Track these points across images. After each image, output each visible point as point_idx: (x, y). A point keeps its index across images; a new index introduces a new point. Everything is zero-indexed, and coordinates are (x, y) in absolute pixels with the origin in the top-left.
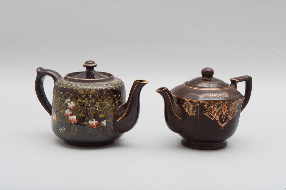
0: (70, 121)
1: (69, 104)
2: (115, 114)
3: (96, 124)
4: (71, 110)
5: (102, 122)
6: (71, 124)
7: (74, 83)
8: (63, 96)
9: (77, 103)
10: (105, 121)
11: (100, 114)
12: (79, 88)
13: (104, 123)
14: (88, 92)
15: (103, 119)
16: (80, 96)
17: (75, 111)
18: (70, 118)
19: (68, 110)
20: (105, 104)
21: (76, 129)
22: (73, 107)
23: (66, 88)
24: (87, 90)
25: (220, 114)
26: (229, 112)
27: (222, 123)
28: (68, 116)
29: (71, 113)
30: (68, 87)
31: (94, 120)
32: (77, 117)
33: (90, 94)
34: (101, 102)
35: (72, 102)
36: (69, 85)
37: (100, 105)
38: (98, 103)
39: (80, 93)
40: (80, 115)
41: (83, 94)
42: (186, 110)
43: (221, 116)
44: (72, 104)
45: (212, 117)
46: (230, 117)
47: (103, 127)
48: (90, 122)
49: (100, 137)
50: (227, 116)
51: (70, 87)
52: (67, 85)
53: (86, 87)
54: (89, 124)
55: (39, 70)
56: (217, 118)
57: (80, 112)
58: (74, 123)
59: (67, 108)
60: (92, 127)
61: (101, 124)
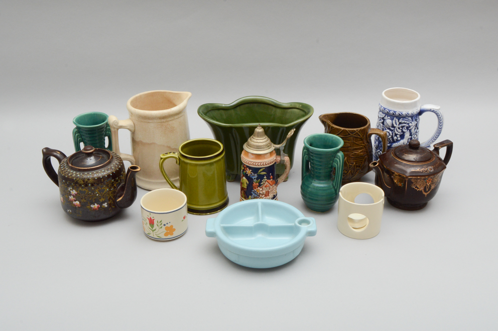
0: (75, 205)
1: (71, 191)
2: (114, 196)
3: (98, 207)
4: (74, 196)
5: (103, 205)
6: (76, 208)
7: (74, 172)
8: (66, 184)
9: (78, 192)
10: (106, 203)
11: (100, 198)
12: (78, 179)
13: (105, 205)
14: (87, 182)
15: (104, 202)
16: (80, 185)
17: (77, 197)
18: (74, 202)
19: (72, 197)
20: (104, 190)
21: (81, 212)
22: (76, 194)
23: (67, 178)
24: (86, 180)
25: (424, 186)
26: (432, 183)
27: (426, 192)
28: (72, 201)
29: (75, 199)
30: (69, 176)
31: (96, 204)
32: (80, 202)
33: (89, 184)
34: (100, 189)
35: (74, 190)
36: (70, 174)
37: (99, 191)
38: (97, 190)
39: (80, 183)
40: (82, 201)
41: (83, 184)
42: (395, 181)
43: (425, 187)
44: (74, 192)
45: (418, 188)
46: (433, 187)
47: (105, 208)
48: (92, 206)
49: (103, 216)
50: (430, 186)
51: (70, 177)
52: (68, 174)
53: (85, 177)
54: (92, 208)
55: (44, 150)
56: (422, 189)
57: (82, 199)
58: (79, 207)
59: (70, 195)
60: (94, 210)
61: (103, 207)
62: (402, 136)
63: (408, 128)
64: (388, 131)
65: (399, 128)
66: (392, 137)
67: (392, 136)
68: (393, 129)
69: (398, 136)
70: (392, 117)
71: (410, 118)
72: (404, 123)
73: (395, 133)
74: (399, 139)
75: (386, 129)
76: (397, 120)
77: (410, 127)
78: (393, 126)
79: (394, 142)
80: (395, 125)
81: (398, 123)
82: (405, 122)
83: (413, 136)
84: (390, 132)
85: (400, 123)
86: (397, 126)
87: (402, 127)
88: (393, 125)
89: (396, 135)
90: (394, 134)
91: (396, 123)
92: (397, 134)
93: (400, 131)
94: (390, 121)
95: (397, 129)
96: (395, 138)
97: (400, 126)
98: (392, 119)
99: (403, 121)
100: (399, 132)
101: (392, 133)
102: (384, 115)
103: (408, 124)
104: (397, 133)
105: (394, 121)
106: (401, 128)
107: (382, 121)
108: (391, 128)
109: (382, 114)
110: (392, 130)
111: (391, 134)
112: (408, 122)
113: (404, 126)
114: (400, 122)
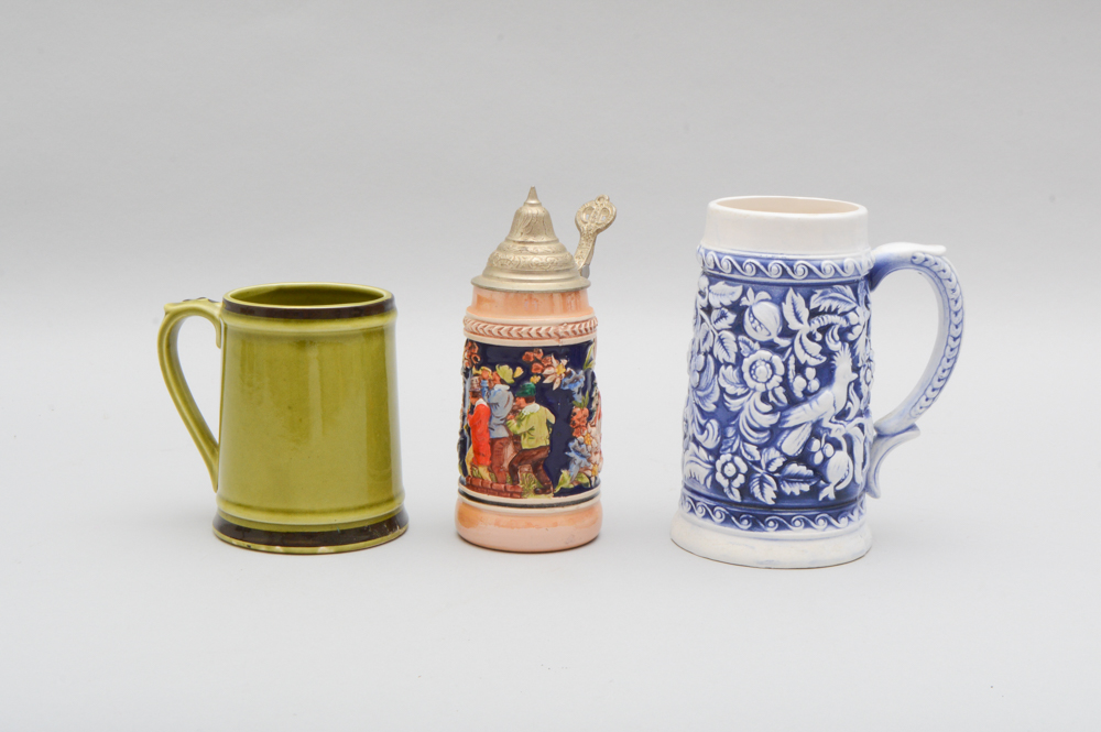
62: (826, 374)
63: (843, 333)
64: (766, 354)
65: (811, 337)
66: (786, 383)
67: (785, 376)
68: (784, 343)
69: (810, 372)
70: (778, 291)
71: (848, 290)
72: (830, 312)
73: (797, 362)
74: (815, 385)
75: (753, 351)
76: (800, 300)
77: (850, 329)
78: (787, 332)
79: (794, 402)
80: (793, 324)
81: (805, 314)
82: (835, 304)
83: (862, 372)
84: (777, 360)
85: (814, 313)
86: (803, 329)
87: (824, 330)
88: (784, 323)
89: (801, 369)
90: (792, 367)
91: (797, 315)
92: (806, 365)
93: (815, 348)
94: (773, 308)
95: (805, 339)
96: (798, 384)
97: (816, 324)
98: (779, 301)
99: (825, 304)
100: (810, 354)
101: (786, 364)
102: (739, 290)
103: (844, 314)
104: (803, 358)
105: (788, 308)
106: (819, 337)
107: (731, 317)
108: (778, 340)
109: (729, 289)
110: (781, 352)
111: (780, 369)
112: (843, 308)
113: (829, 326)
114: (813, 305)
